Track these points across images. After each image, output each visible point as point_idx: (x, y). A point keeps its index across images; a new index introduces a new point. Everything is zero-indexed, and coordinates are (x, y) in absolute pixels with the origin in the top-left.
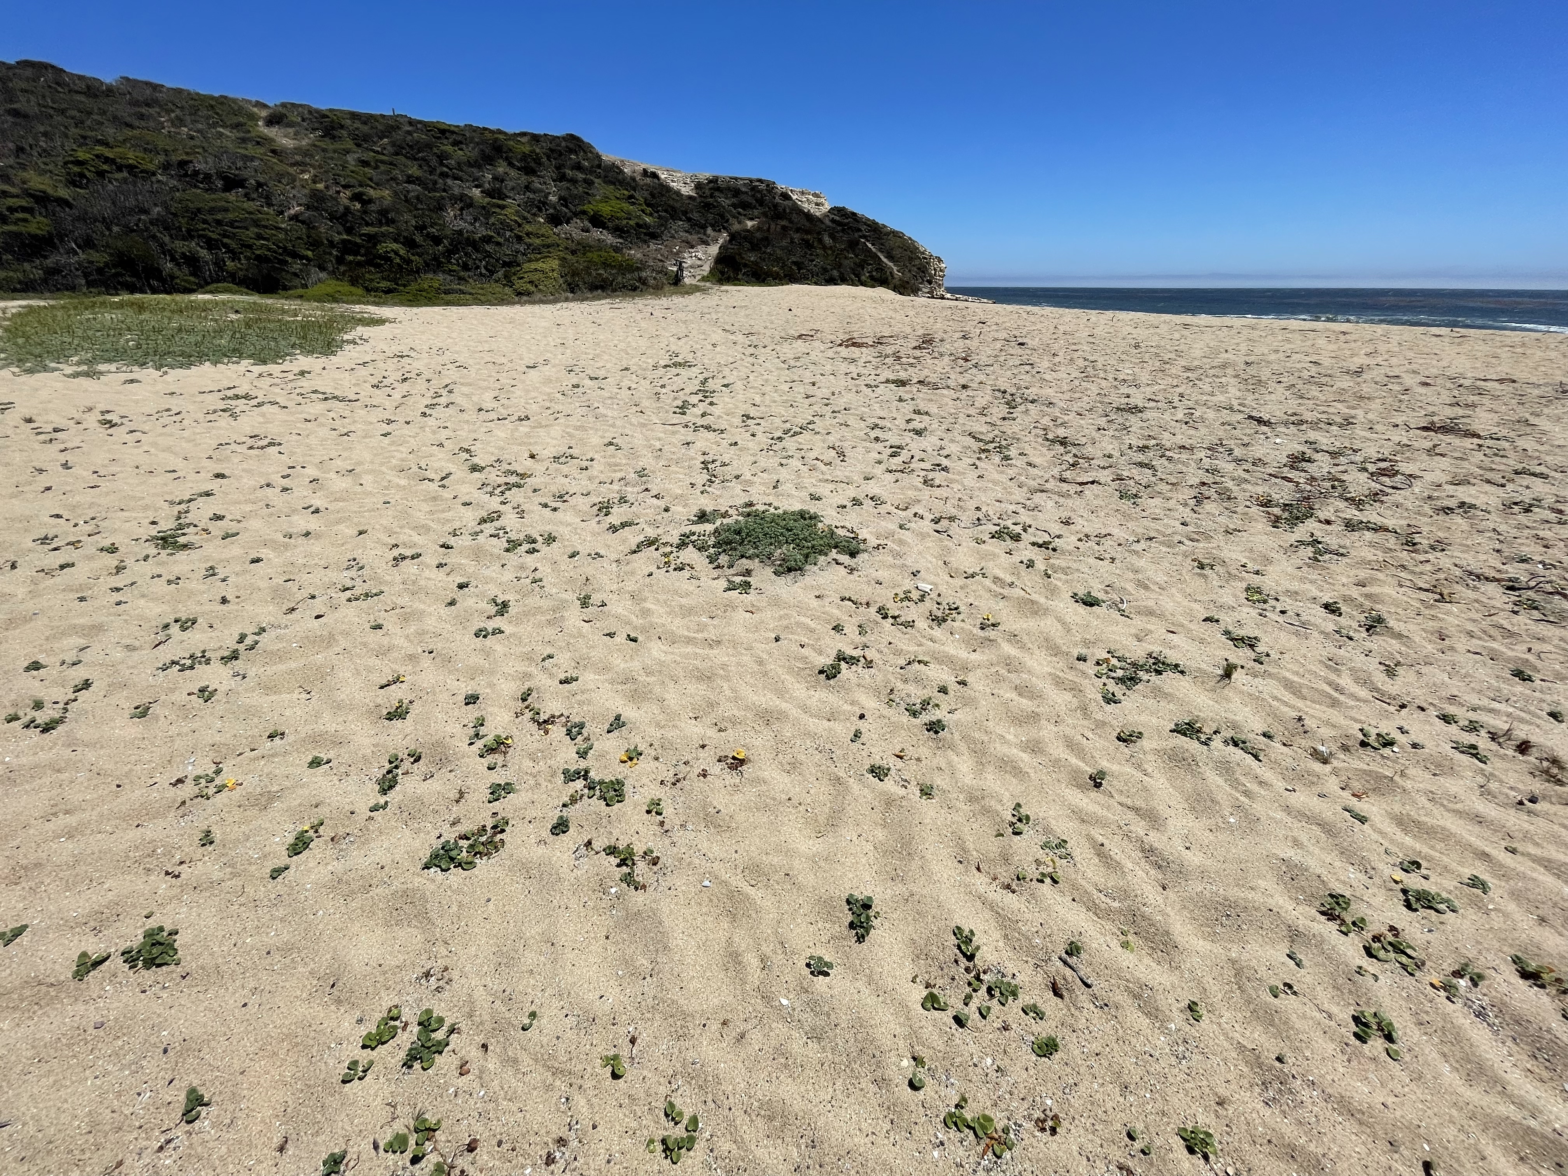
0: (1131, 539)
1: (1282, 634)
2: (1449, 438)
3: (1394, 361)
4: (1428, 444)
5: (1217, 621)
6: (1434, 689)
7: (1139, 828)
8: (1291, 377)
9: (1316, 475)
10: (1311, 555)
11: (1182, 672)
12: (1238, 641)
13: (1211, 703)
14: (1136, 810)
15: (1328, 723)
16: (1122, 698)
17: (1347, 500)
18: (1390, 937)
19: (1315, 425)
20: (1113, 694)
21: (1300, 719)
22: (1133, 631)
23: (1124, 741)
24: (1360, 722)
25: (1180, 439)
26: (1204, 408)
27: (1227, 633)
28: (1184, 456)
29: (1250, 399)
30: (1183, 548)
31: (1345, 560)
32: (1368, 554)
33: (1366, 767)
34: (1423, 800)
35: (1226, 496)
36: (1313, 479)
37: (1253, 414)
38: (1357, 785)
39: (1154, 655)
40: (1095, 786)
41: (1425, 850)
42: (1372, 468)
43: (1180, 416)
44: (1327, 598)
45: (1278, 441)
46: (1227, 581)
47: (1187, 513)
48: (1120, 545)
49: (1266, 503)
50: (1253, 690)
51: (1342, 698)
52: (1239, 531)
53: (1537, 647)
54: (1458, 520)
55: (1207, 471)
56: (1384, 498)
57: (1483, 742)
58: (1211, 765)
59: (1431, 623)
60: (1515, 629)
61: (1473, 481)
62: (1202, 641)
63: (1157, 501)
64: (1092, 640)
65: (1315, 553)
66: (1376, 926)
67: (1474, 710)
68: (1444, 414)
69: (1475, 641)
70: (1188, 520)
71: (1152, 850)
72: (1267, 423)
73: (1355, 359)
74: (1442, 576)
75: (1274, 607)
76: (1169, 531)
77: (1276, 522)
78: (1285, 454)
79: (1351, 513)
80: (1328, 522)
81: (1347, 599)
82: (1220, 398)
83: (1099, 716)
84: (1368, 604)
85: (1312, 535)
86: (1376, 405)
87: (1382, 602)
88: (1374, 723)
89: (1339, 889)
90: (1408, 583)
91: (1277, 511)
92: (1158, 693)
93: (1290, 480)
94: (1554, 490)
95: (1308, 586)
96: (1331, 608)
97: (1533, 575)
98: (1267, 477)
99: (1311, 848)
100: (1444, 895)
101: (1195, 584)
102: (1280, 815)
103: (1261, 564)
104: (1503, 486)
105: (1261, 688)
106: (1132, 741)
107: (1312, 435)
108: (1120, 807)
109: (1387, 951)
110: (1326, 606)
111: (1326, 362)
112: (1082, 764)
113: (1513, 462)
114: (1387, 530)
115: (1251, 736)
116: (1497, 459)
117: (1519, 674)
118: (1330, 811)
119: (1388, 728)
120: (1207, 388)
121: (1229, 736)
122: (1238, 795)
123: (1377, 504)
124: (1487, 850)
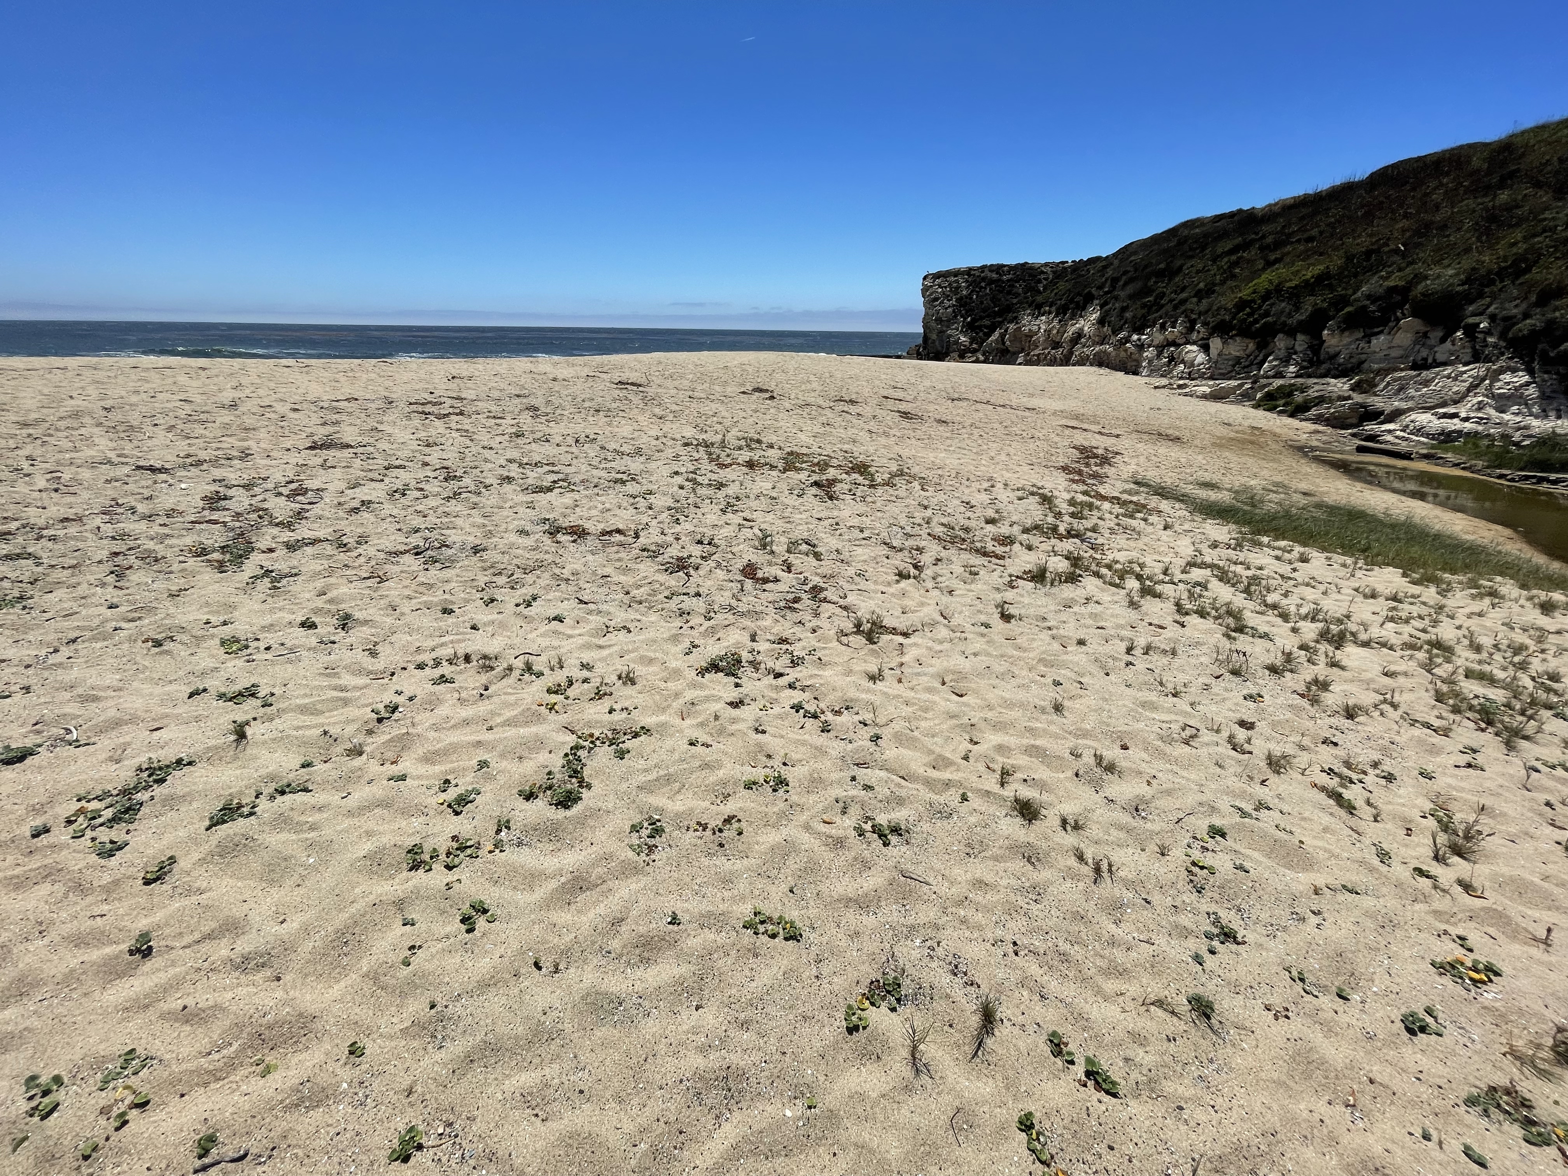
0: (43, 653)
1: (277, 668)
2: (332, 452)
3: (261, 392)
4: (320, 461)
5: (205, 690)
6: (404, 649)
7: (221, 950)
8: (167, 418)
9: (239, 510)
10: (270, 585)
11: (190, 763)
12: (237, 698)
13: (238, 772)
14: (209, 936)
15: (348, 721)
16: (128, 837)
17: (277, 525)
18: (455, 845)
19: (215, 462)
20: (112, 842)
21: (325, 733)
22: (104, 756)
23: (155, 880)
24: (370, 704)
25: (56, 511)
26: (73, 469)
27: (221, 696)
28: (73, 529)
29: (128, 449)
30: (122, 634)
31: (300, 578)
32: (316, 566)
33: (389, 737)
34: (432, 734)
35: (151, 559)
36: (238, 514)
37: (141, 464)
38: (390, 755)
39: (145, 766)
40: (144, 957)
41: (448, 766)
42: (285, 491)
43: (41, 483)
44: (300, 618)
45: (183, 486)
46: (198, 646)
47: (111, 594)
48: (28, 666)
49: (202, 552)
50: (275, 734)
51: (348, 694)
52: (186, 590)
53: (447, 587)
54: (365, 515)
55: (113, 538)
56: (307, 515)
57: (446, 669)
58: (267, 829)
59: (382, 602)
60: (432, 581)
61: (362, 482)
62: (197, 719)
63: (60, 593)
64: (44, 799)
65: (272, 582)
66: (443, 844)
67: (433, 650)
68: (321, 432)
69: (414, 601)
70: (115, 600)
71: (246, 959)
72: (161, 470)
73: (224, 393)
74: (373, 563)
75: (257, 648)
76: (97, 621)
77: (221, 567)
78: (198, 497)
79: (286, 536)
80: (271, 550)
81: (317, 611)
82: (89, 453)
83: (106, 879)
84: (333, 608)
85: (262, 567)
86: (262, 434)
87: (343, 601)
88: (378, 700)
89: (410, 842)
90: (355, 578)
91: (216, 556)
92: (171, 802)
93: (216, 522)
94: (412, 475)
95: (280, 614)
96: (308, 625)
97: (426, 539)
98: (189, 526)
99: (381, 828)
100: (470, 788)
101: (162, 664)
102: (347, 823)
103: (226, 614)
104: (382, 481)
105: (281, 728)
106: (165, 874)
107: (218, 473)
108: (187, 951)
109: (458, 856)
110: (303, 625)
111: (198, 399)
112: (108, 950)
113: (381, 462)
114: (320, 541)
115: (292, 776)
116: (371, 461)
117: (447, 611)
118: (378, 790)
119: (389, 697)
120: (66, 444)
121: (271, 790)
122: (306, 835)
123: (303, 521)
124: (478, 739)
